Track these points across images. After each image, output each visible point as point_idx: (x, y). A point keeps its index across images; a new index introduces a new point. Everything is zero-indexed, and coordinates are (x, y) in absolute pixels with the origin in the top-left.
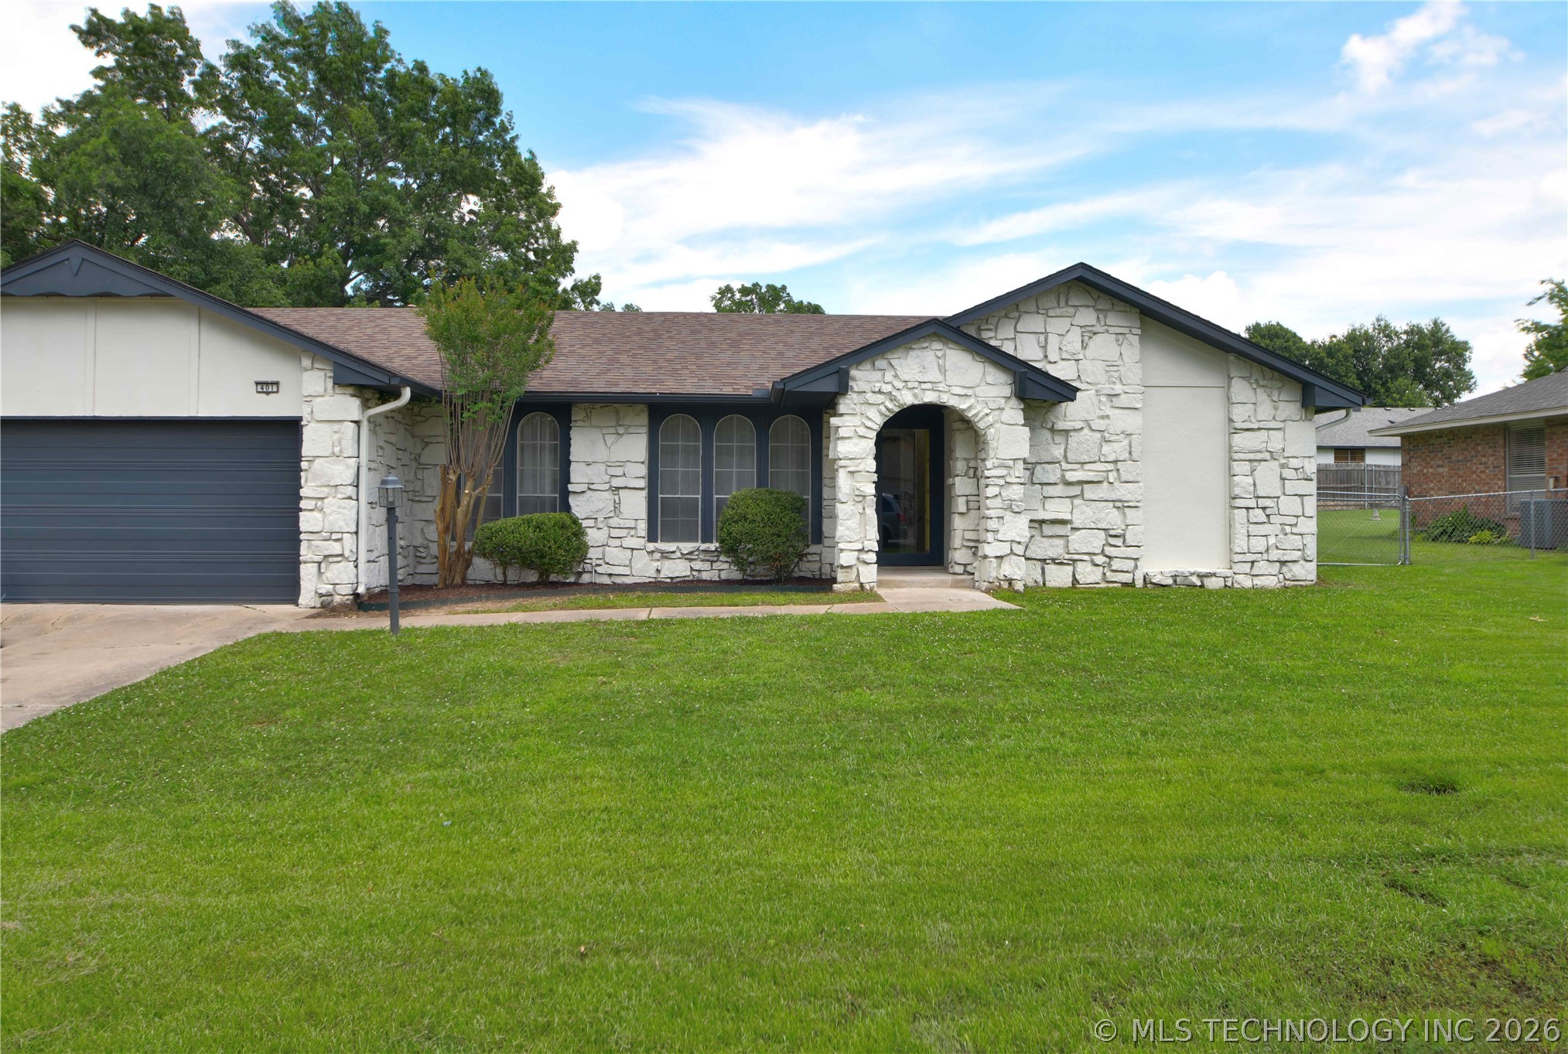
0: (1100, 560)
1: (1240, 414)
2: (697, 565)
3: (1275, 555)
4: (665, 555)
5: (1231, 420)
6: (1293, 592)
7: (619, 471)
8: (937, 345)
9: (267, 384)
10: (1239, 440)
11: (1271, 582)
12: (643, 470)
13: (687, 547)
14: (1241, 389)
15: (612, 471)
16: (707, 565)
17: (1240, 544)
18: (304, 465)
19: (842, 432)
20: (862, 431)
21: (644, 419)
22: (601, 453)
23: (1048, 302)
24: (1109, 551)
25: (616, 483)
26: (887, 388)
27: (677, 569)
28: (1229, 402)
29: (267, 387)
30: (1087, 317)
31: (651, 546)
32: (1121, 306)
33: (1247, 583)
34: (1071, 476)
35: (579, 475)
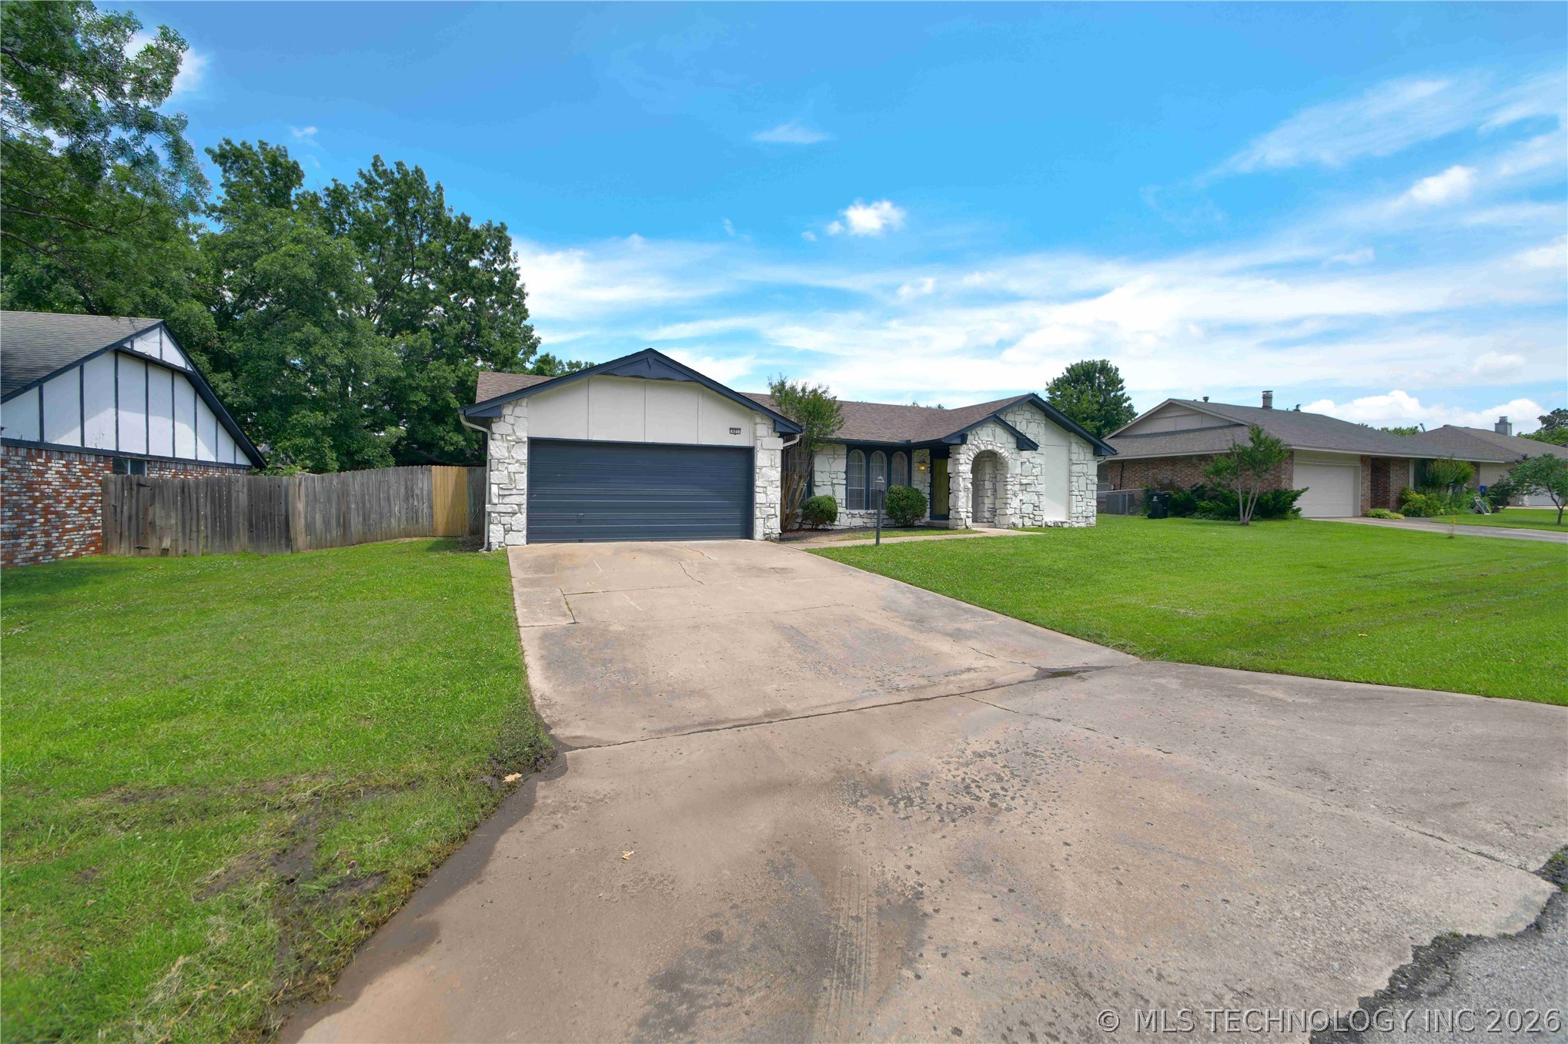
0: (1032, 516)
1: (1074, 457)
2: (866, 520)
3: (1085, 514)
4: (853, 516)
5: (1071, 460)
6: (1089, 528)
7: (834, 476)
8: (992, 426)
9: (736, 429)
10: (1075, 468)
11: (1083, 525)
12: (844, 476)
13: (863, 512)
14: (1075, 448)
15: (832, 476)
16: (869, 520)
17: (1074, 510)
18: (758, 470)
19: (962, 461)
20: (967, 461)
21: (845, 452)
22: (827, 468)
23: (1015, 409)
24: (1035, 512)
25: (835, 481)
26: (976, 443)
27: (858, 522)
28: (1070, 452)
29: (734, 431)
30: (1028, 415)
31: (848, 512)
32: (1039, 411)
33: (1076, 525)
34: (1024, 481)
35: (818, 478)
